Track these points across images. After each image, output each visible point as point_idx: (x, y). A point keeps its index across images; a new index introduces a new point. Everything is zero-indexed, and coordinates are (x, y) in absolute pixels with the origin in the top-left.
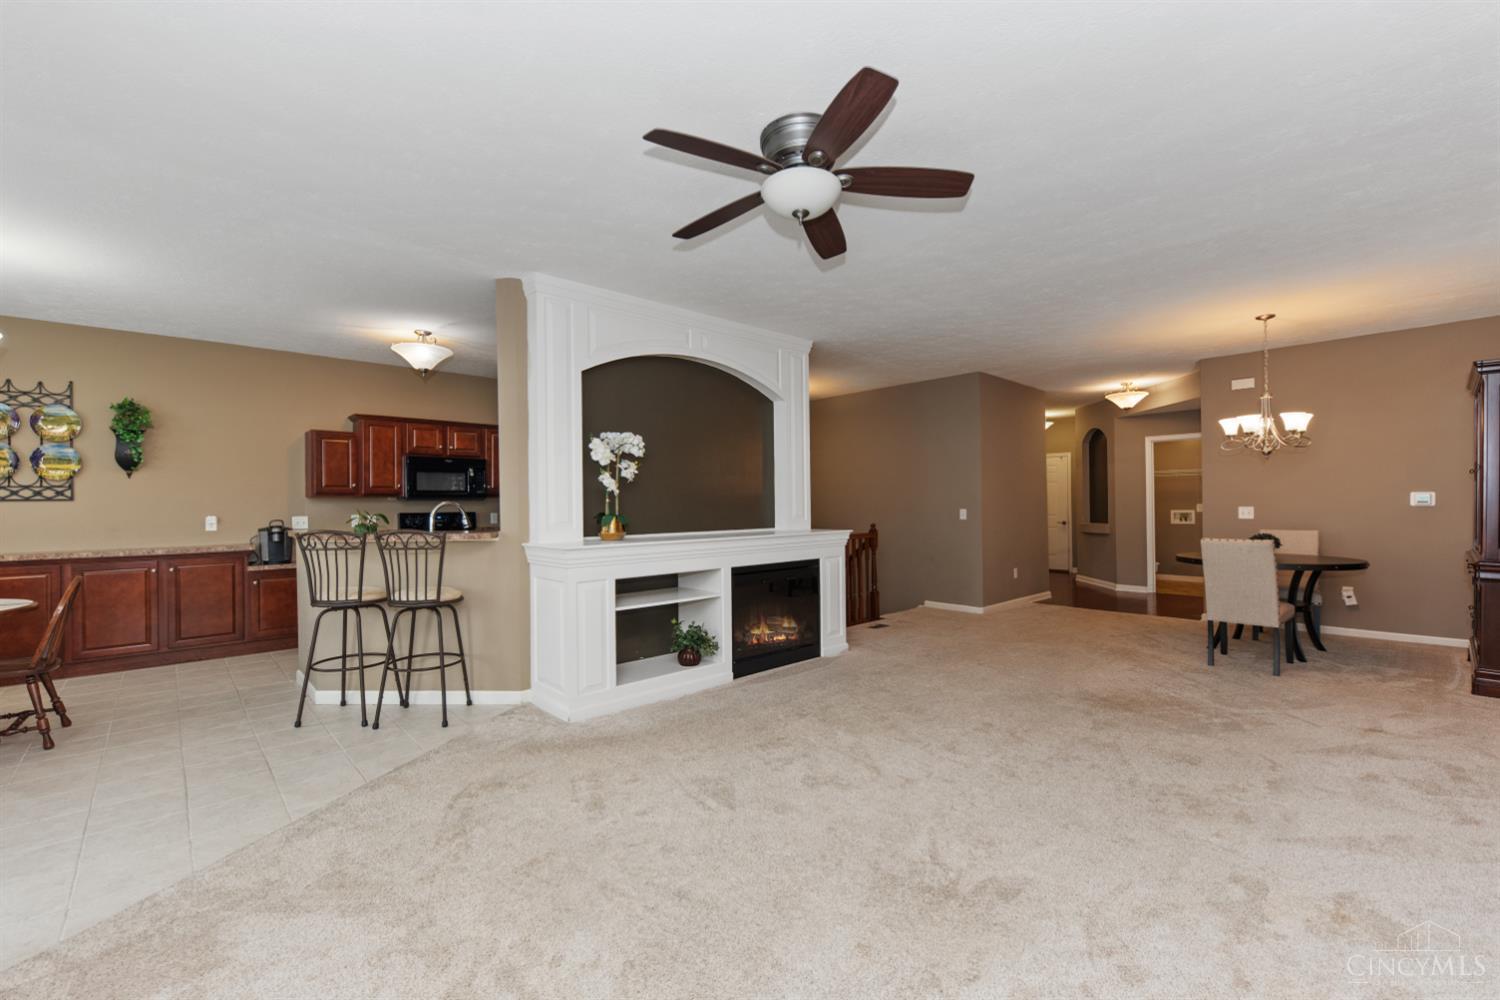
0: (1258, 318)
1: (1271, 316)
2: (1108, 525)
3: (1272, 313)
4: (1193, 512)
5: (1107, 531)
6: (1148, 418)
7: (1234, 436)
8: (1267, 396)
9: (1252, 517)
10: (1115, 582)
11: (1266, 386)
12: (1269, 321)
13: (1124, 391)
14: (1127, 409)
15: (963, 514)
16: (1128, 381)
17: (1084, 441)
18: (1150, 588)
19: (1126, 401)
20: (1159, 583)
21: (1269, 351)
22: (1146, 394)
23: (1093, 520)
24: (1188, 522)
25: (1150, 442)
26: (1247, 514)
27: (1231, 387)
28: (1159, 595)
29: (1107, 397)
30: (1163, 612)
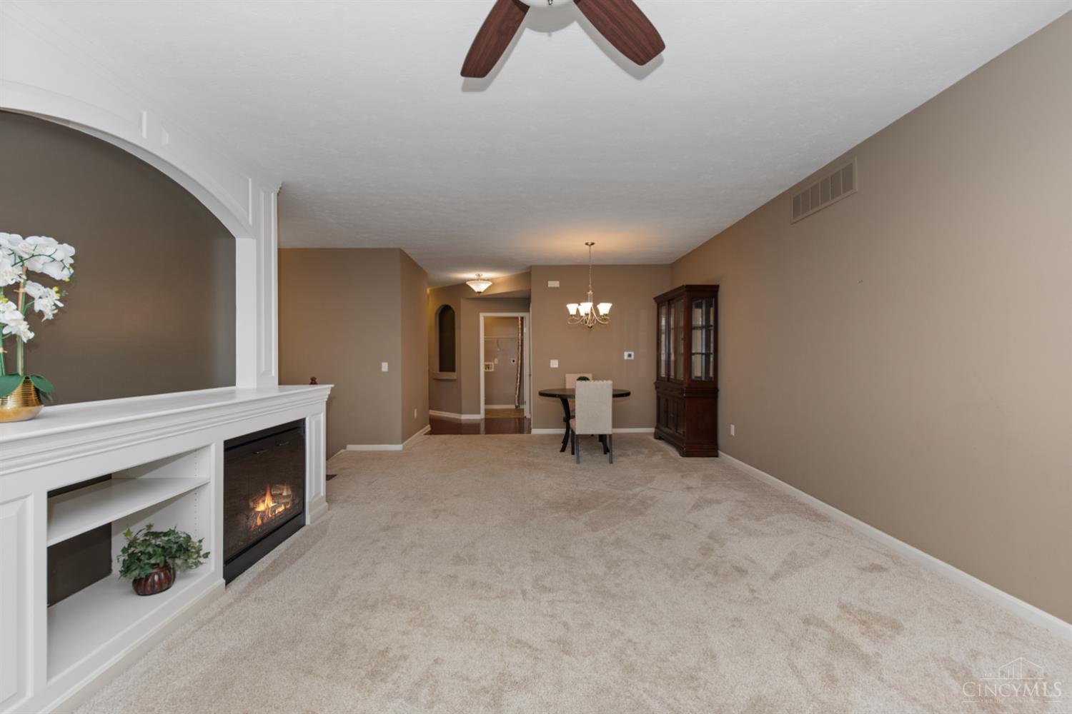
0: (587, 244)
1: (593, 244)
2: (455, 373)
3: (593, 241)
4: (493, 364)
5: (455, 378)
6: (488, 300)
7: (574, 315)
8: (590, 292)
9: (557, 366)
10: (460, 412)
11: (590, 286)
12: (592, 246)
13: (478, 280)
14: (479, 293)
15: (385, 367)
16: (481, 273)
17: (436, 313)
18: (481, 416)
19: (480, 287)
20: (487, 411)
21: (592, 266)
22: (490, 283)
23: (442, 369)
24: (490, 370)
25: (482, 316)
26: (554, 364)
27: (547, 285)
28: (486, 420)
29: (468, 283)
30: (488, 431)
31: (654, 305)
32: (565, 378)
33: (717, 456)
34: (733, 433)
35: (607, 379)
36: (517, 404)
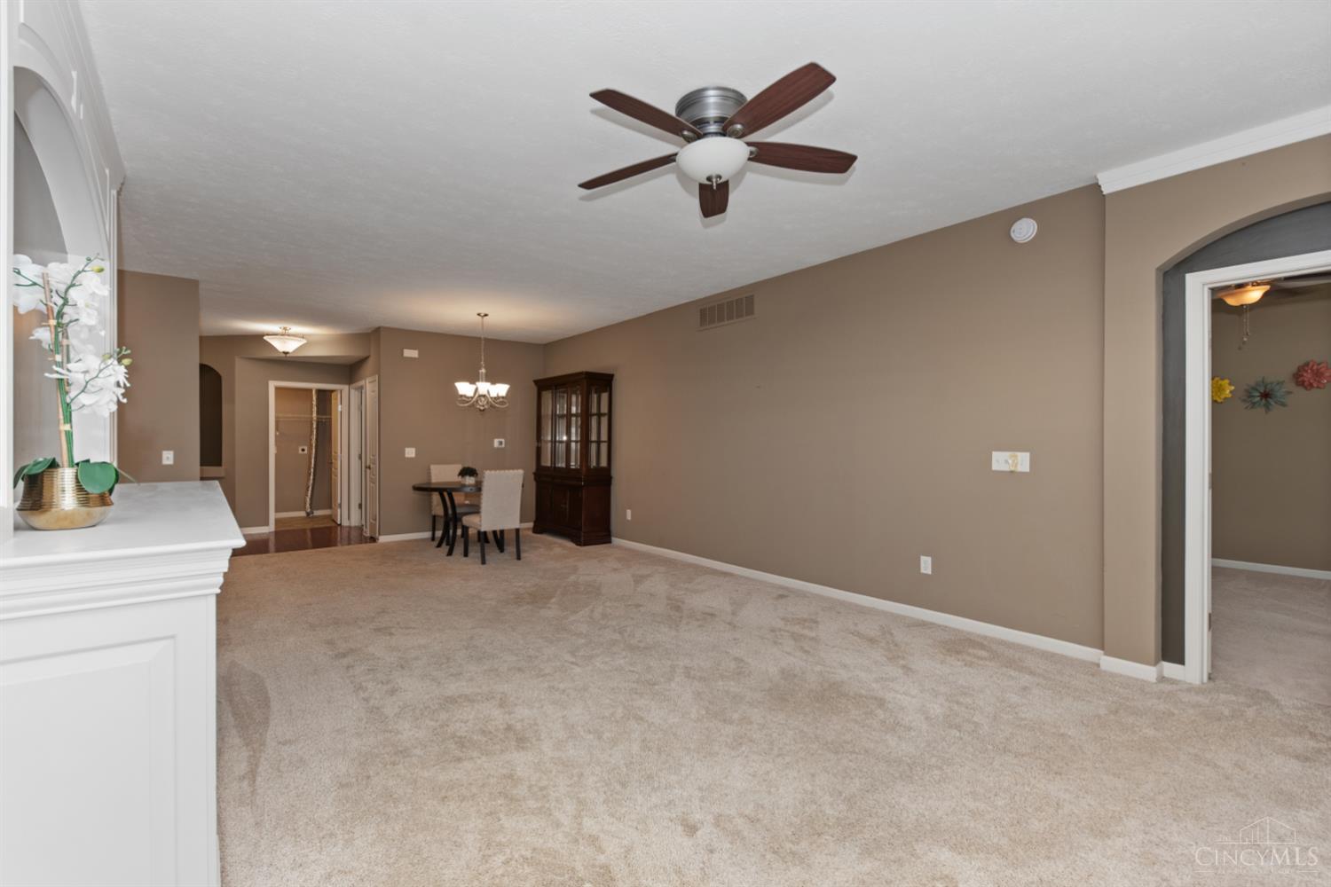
0: (479, 315)
1: (486, 315)
2: (222, 468)
3: (487, 313)
5: (222, 474)
6: (282, 364)
7: (468, 397)
8: (483, 371)
9: (413, 455)
11: (482, 362)
12: (486, 318)
13: (283, 335)
14: (286, 353)
16: (288, 326)
18: (271, 528)
19: (287, 346)
20: (277, 521)
21: (483, 339)
22: (304, 341)
25: (272, 385)
26: (410, 452)
27: (402, 354)
28: (276, 533)
29: (265, 338)
30: (281, 548)
31: (535, 389)
32: (429, 469)
33: (610, 542)
34: (629, 517)
35: (518, 468)
36: (309, 510)
